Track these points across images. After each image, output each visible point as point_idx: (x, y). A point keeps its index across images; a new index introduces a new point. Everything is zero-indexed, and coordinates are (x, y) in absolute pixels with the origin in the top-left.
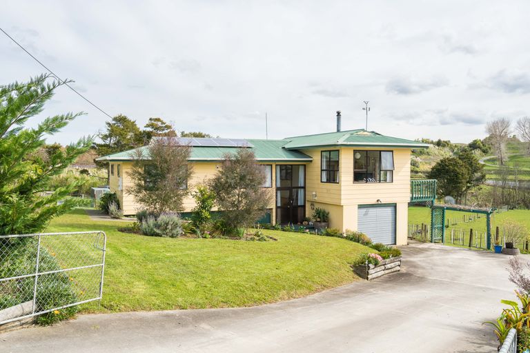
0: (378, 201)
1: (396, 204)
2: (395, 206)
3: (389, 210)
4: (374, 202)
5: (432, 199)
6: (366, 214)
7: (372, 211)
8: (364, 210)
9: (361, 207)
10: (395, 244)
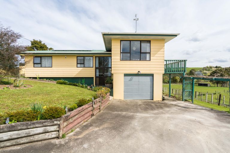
0: (139, 72)
1: (153, 74)
2: (152, 75)
3: (148, 79)
4: (136, 72)
5: (183, 72)
6: (130, 80)
7: (135, 78)
8: (129, 78)
9: (126, 75)
10: (153, 100)
